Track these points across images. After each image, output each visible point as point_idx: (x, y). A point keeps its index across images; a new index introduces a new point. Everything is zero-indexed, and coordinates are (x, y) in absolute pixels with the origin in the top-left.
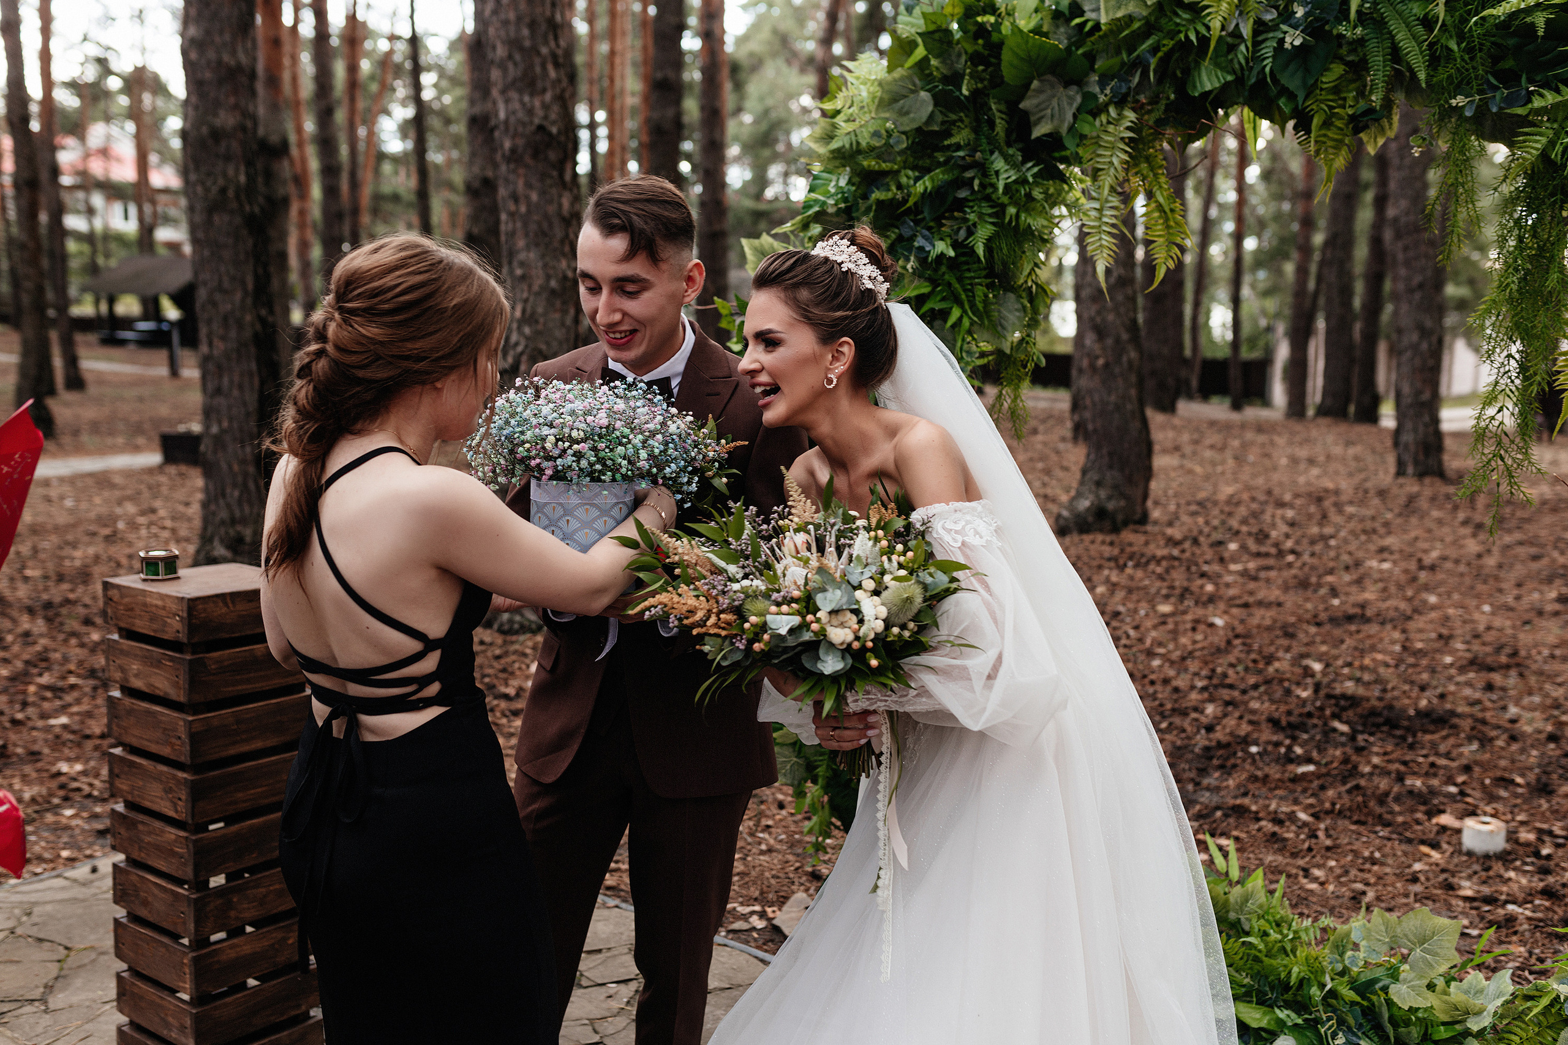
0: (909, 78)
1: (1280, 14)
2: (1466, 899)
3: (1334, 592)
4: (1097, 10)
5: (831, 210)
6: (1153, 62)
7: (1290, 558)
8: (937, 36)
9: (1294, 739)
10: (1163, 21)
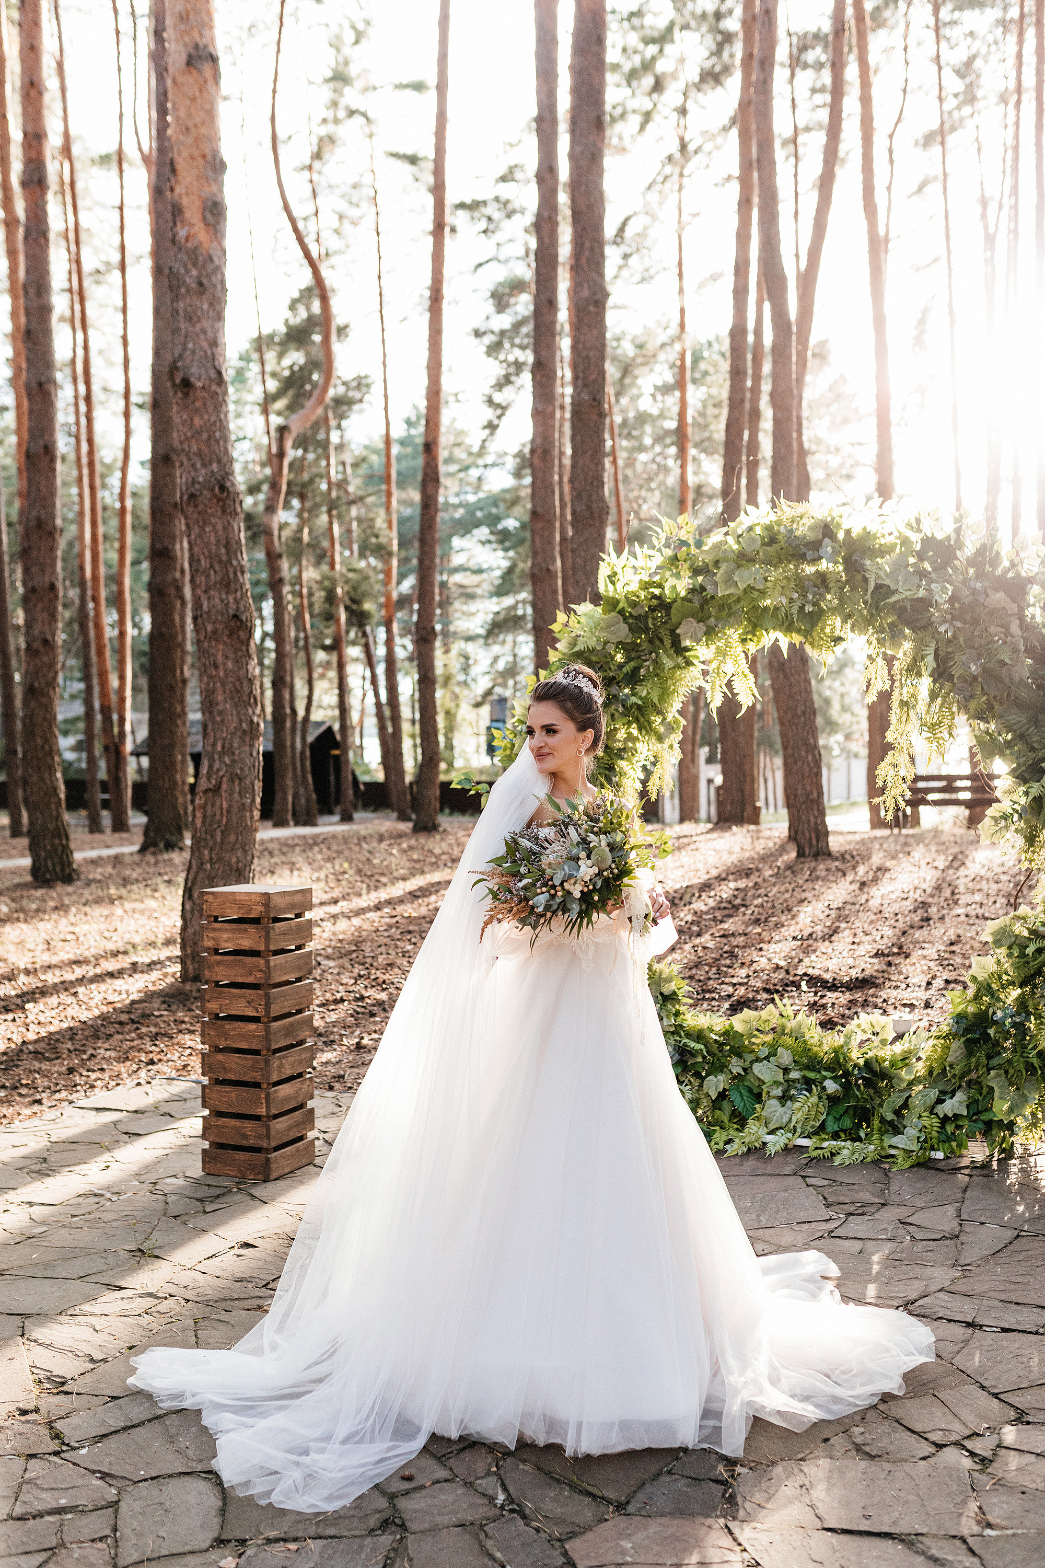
0: (616, 618)
1: (799, 596)
4: (714, 590)
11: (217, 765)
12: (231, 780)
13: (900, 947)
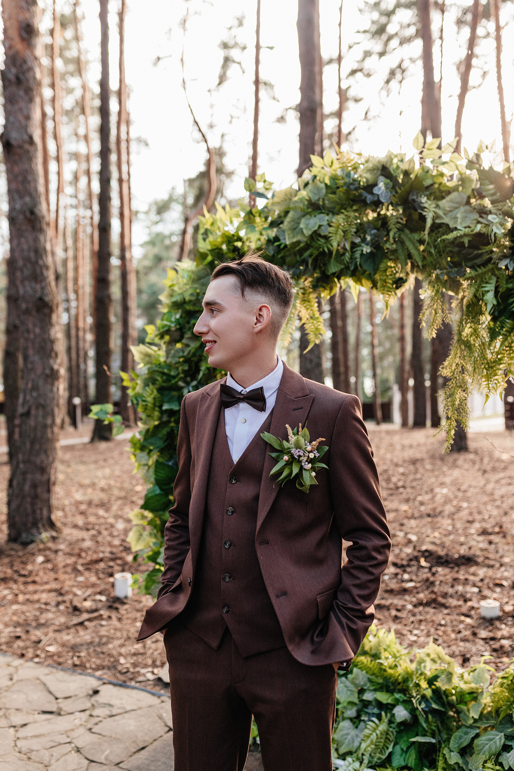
0: (205, 269)
1: (362, 240)
2: (483, 639)
3: (422, 503)
4: (285, 239)
5: (173, 329)
6: (310, 261)
7: (401, 490)
8: (216, 251)
9: (405, 571)
10: (313, 243)
11: (28, 397)
12: (37, 408)
13: (501, 527)
